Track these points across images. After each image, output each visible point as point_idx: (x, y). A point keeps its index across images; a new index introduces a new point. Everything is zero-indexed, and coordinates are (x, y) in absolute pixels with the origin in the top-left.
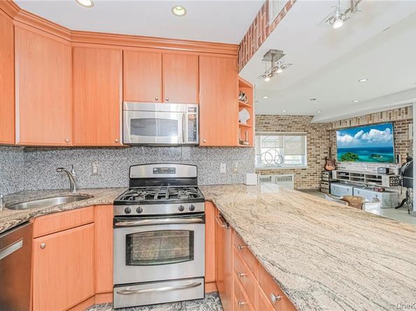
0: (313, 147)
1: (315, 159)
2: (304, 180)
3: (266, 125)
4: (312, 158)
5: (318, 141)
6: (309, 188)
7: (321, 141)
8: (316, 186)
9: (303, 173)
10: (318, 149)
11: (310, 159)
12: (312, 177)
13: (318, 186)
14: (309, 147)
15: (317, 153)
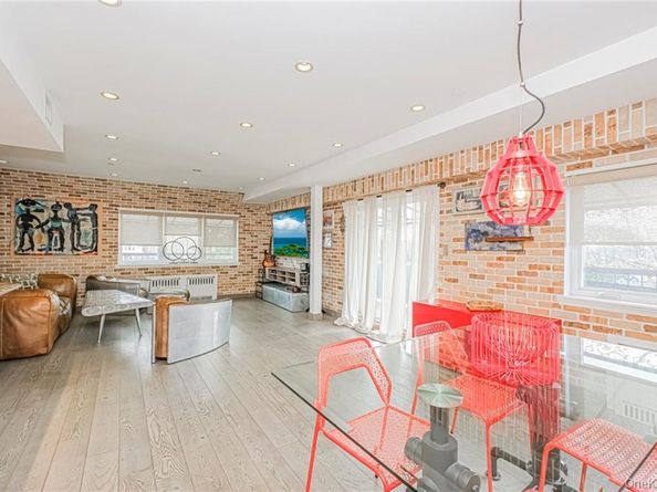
0: (248, 236)
1: (250, 252)
2: (233, 281)
3: (172, 201)
4: (246, 250)
5: (254, 228)
6: (241, 292)
7: (259, 228)
8: (251, 289)
9: (232, 273)
10: (254, 239)
11: (243, 252)
12: (245, 278)
13: (254, 289)
14: (242, 236)
15: (254, 244)
